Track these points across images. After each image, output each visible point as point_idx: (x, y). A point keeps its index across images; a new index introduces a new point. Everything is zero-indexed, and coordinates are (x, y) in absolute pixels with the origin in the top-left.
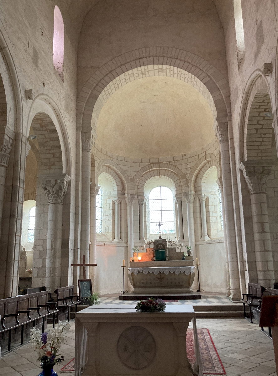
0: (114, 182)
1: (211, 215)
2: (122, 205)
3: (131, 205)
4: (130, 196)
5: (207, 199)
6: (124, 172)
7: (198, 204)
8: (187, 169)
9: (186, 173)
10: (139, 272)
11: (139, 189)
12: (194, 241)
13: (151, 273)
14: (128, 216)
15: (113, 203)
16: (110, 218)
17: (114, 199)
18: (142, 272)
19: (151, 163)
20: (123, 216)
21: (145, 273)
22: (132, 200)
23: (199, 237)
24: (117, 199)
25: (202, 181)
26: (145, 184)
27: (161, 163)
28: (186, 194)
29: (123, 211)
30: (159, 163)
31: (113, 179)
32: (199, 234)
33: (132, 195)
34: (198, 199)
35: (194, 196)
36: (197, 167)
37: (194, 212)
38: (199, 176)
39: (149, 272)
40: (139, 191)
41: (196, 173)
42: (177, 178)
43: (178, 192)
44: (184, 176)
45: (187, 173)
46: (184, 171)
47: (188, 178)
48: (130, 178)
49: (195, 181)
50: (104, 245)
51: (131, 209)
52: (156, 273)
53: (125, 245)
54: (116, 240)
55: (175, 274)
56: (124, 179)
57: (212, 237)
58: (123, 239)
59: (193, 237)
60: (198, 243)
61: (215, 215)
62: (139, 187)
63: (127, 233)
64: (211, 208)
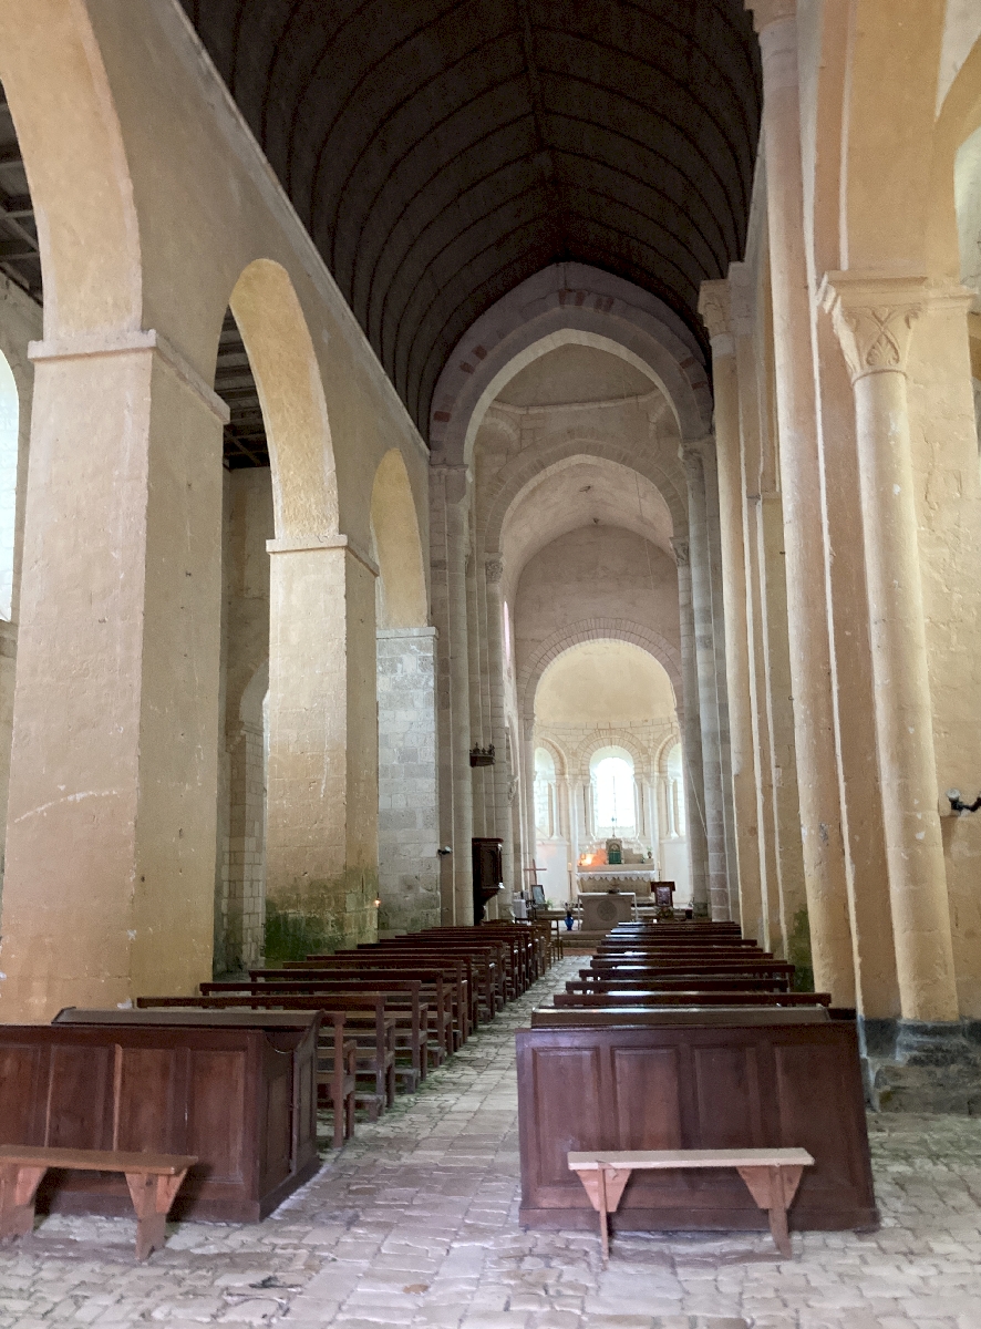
1: (680, 805)
2: (562, 789)
3: (573, 788)
4: (571, 777)
5: (675, 782)
6: (564, 744)
7: (663, 790)
8: (648, 740)
9: (647, 746)
10: (589, 878)
12: (657, 838)
13: (604, 878)
14: (570, 804)
15: (550, 786)
17: (550, 782)
18: (593, 877)
19: (600, 730)
20: (563, 805)
22: (575, 782)
23: (665, 833)
24: (554, 781)
25: (669, 759)
26: (591, 758)
27: (613, 729)
28: (648, 776)
29: (562, 798)
30: (610, 729)
31: (551, 756)
32: (665, 830)
33: (575, 776)
34: (663, 782)
35: (658, 779)
36: (662, 741)
37: (658, 799)
38: (665, 751)
39: (601, 877)
40: (584, 768)
41: (660, 747)
42: (636, 751)
43: (638, 771)
44: (644, 751)
45: (649, 747)
46: (645, 743)
47: (650, 754)
48: (571, 751)
49: (660, 758)
50: (543, 844)
51: (573, 794)
52: (610, 879)
53: (568, 843)
54: (555, 837)
55: (632, 881)
56: (563, 752)
57: (681, 834)
59: (657, 833)
60: (661, 842)
62: (583, 763)
63: (568, 827)
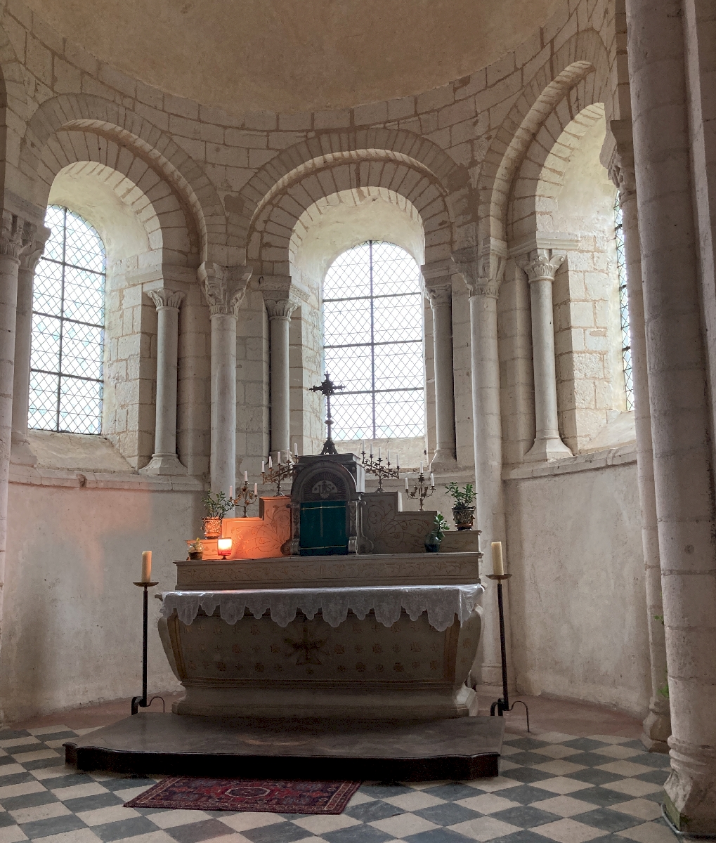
0: (151, 211)
1: (577, 344)
2: (189, 312)
3: (226, 310)
4: (219, 275)
5: (562, 271)
7: (518, 301)
8: (471, 142)
9: (466, 163)
10: (202, 614)
11: (268, 245)
12: (496, 463)
13: (258, 616)
14: (214, 359)
15: (148, 305)
16: (135, 371)
17: (148, 288)
18: (217, 614)
19: (320, 133)
20: (190, 363)
21: (231, 618)
23: (522, 447)
24: (160, 285)
25: (541, 188)
26: (298, 227)
27: (362, 127)
28: (469, 258)
29: (190, 339)
30: (353, 129)
31: (146, 200)
32: (523, 431)
33: (233, 271)
34: (518, 274)
35: (503, 263)
36: (515, 126)
39: (248, 615)
40: (269, 255)
41: (511, 152)
42: (433, 191)
43: (438, 254)
44: (459, 178)
45: (473, 163)
46: (460, 156)
47: (474, 186)
48: (222, 195)
49: (510, 195)
50: (83, 483)
51: (224, 329)
52: (283, 619)
53: (197, 485)
54: (155, 465)
55: (378, 626)
56: (193, 197)
57: (583, 443)
58: (189, 460)
59: (495, 446)
60: (514, 474)
61: (595, 343)
62: (267, 239)
63: (206, 434)
64: (579, 314)
